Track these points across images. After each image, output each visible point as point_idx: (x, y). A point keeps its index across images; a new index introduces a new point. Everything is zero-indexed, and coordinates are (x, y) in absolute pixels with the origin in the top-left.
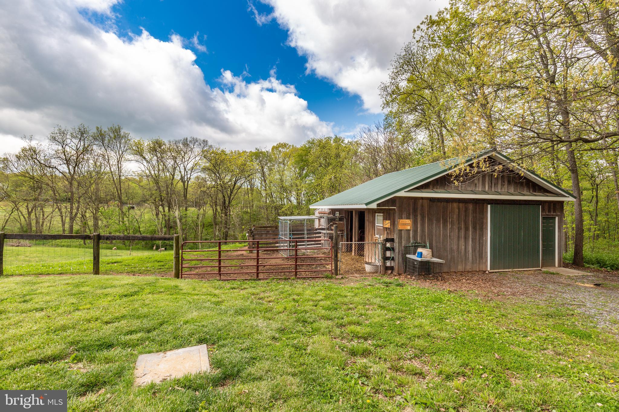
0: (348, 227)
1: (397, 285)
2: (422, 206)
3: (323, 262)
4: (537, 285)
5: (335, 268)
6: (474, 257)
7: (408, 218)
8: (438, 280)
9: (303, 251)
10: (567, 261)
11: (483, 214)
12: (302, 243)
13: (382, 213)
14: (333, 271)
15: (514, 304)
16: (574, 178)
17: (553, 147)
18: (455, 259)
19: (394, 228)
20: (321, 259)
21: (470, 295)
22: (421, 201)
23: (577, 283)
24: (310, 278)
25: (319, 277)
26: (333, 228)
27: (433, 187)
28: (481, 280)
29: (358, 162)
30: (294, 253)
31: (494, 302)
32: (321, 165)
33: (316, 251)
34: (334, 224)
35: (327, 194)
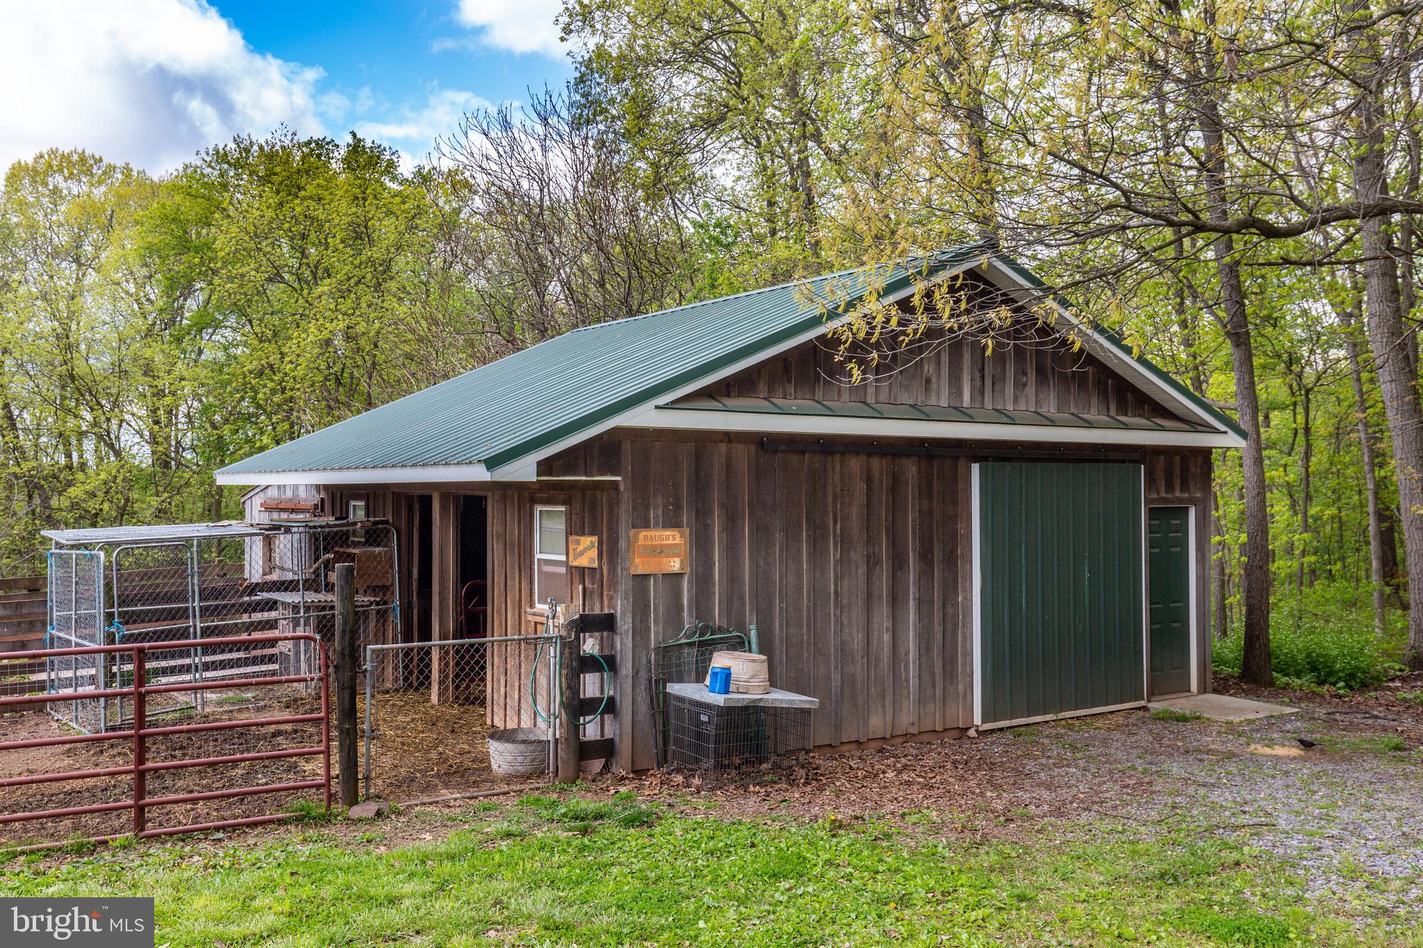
0: (410, 572)
1: (630, 822)
2: (729, 468)
3: (286, 746)
4: (1133, 768)
5: (343, 771)
6: (926, 677)
7: (672, 523)
8: (793, 783)
9: (182, 698)
10: (1227, 670)
11: (955, 502)
12: (180, 662)
13: (564, 503)
14: (335, 787)
15: (1058, 848)
16: (1241, 365)
17: (1179, 241)
18: (859, 687)
19: (612, 570)
20: (274, 735)
21: (909, 831)
22: (723, 448)
23: (1253, 747)
24: (217, 829)
25: (263, 823)
26: (333, 577)
27: (771, 391)
28: (949, 765)
29: (458, 268)
30: (130, 713)
31: (992, 851)
32: (278, 274)
33: (249, 695)
34: (340, 557)
35: (308, 417)
